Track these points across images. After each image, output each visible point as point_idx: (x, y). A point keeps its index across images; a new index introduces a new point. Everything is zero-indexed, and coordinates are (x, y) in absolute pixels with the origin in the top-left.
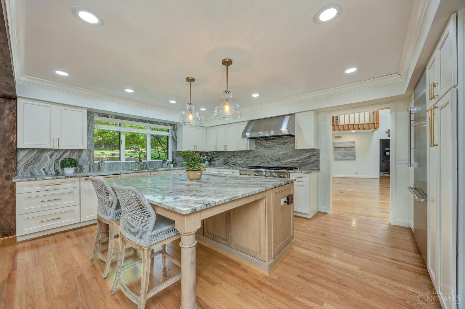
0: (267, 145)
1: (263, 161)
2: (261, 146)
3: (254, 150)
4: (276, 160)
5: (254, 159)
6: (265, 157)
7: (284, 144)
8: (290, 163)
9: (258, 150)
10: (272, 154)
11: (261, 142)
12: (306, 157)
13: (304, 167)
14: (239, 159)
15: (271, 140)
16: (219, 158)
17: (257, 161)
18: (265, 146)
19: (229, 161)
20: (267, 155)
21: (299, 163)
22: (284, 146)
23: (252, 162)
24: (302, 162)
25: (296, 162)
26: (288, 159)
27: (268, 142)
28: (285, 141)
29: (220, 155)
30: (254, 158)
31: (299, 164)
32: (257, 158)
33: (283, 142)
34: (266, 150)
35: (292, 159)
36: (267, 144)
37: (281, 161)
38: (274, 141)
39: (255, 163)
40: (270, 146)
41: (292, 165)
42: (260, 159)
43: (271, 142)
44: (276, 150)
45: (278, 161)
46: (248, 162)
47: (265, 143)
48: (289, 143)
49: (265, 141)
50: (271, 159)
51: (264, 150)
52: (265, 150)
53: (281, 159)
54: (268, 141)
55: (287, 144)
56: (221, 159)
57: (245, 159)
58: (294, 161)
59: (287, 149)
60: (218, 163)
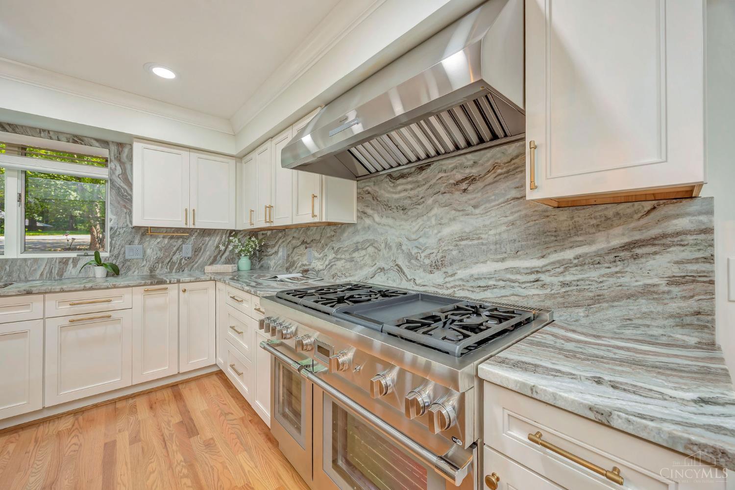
0: (397, 200)
1: (381, 264)
2: (375, 203)
3: (355, 222)
4: (427, 262)
5: (356, 255)
6: (390, 248)
7: (464, 186)
8: (491, 283)
9: (368, 221)
10: (414, 237)
11: (376, 188)
12: (598, 254)
13: (581, 312)
14: (316, 255)
15: (410, 174)
16: (276, 248)
17: (365, 265)
18: (387, 206)
19: (295, 259)
20: (397, 240)
21: (543, 286)
22: (465, 197)
23: (348, 265)
24: (564, 284)
25: (533, 277)
26: (485, 262)
27: (400, 188)
28: (467, 171)
29: (278, 241)
30: (354, 251)
31: (548, 291)
32: (363, 252)
33: (459, 177)
34: (393, 218)
35: (503, 260)
36: (396, 196)
37: (450, 270)
38: (421, 177)
39: (356, 270)
40: (407, 202)
41: (503, 292)
42: (373, 258)
43: (409, 186)
44: (429, 219)
45: (436, 266)
46: (340, 264)
47: (389, 192)
48: (490, 178)
49: (387, 185)
50: (410, 257)
51: (384, 221)
52: (390, 221)
53: (448, 257)
54: (401, 181)
55: (479, 184)
56: (280, 254)
57: (331, 256)
58: (517, 271)
59: (477, 211)
60: (275, 263)
